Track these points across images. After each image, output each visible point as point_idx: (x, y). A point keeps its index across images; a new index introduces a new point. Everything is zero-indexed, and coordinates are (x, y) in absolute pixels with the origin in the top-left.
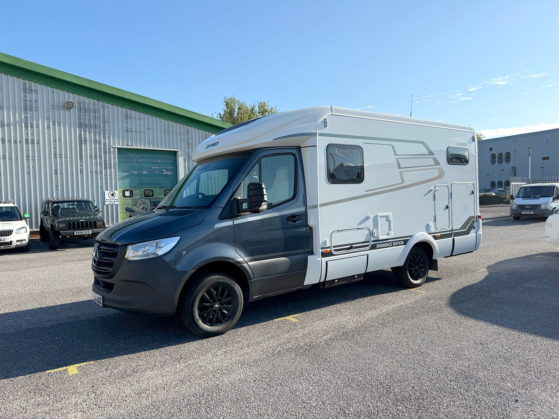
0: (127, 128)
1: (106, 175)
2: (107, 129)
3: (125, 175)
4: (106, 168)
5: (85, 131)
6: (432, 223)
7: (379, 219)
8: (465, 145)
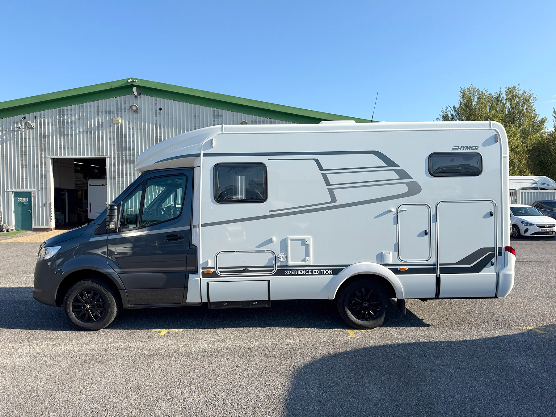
6: (391, 253)
7: (289, 242)
8: (474, 149)
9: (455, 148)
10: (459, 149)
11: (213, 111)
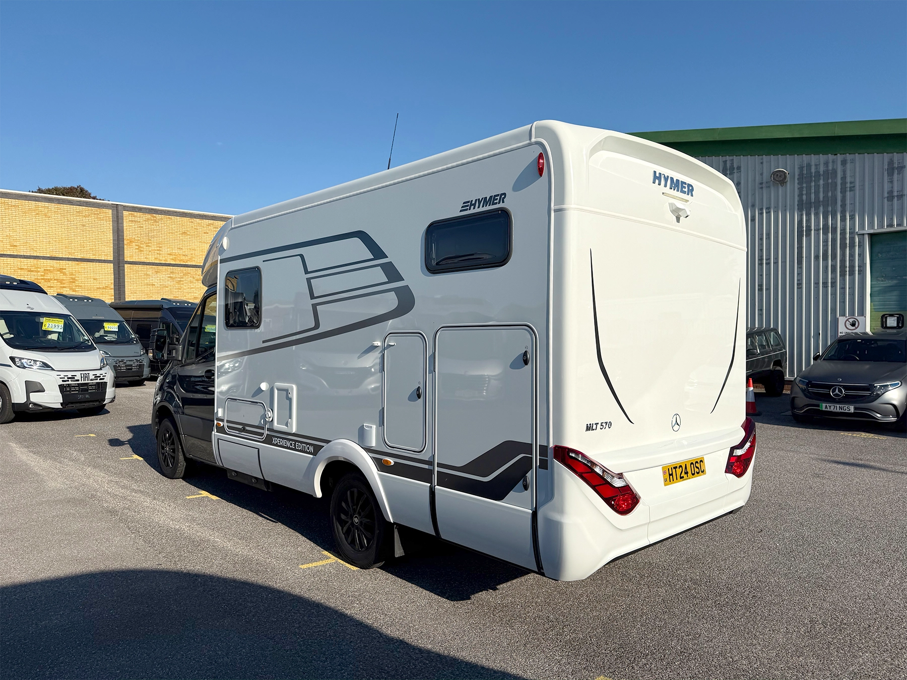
0: (891, 192)
1: (843, 288)
2: (848, 202)
3: (888, 285)
4: (843, 274)
5: (808, 215)
6: (374, 427)
7: (276, 391)
8: (498, 201)
9: (468, 205)
10: (472, 207)
11: (723, 161)
